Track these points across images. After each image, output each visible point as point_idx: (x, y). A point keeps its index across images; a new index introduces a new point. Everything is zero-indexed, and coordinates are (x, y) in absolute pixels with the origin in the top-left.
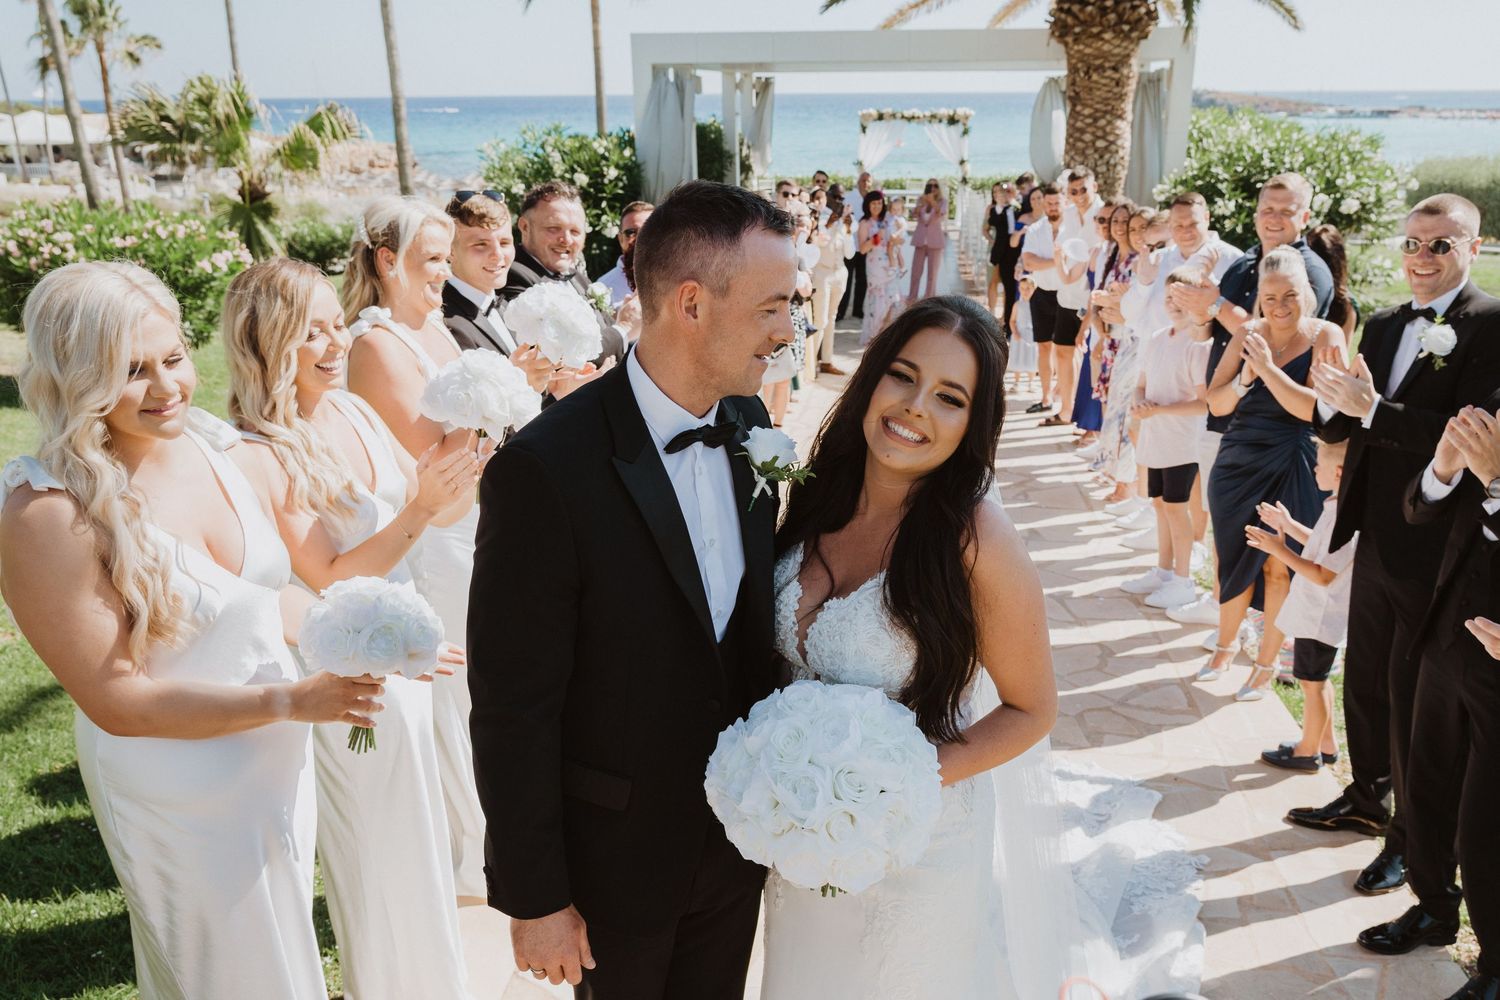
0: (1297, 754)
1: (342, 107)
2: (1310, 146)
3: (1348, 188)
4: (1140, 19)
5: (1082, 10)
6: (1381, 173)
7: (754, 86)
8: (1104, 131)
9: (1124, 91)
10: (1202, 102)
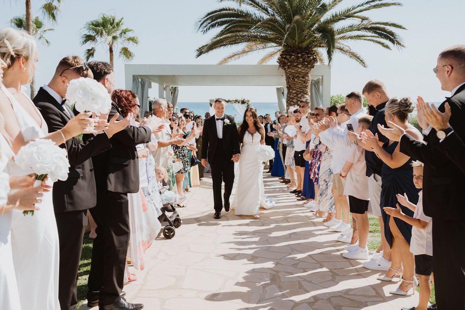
4: (311, 61)
5: (290, 58)
7: (170, 90)
9: (307, 85)
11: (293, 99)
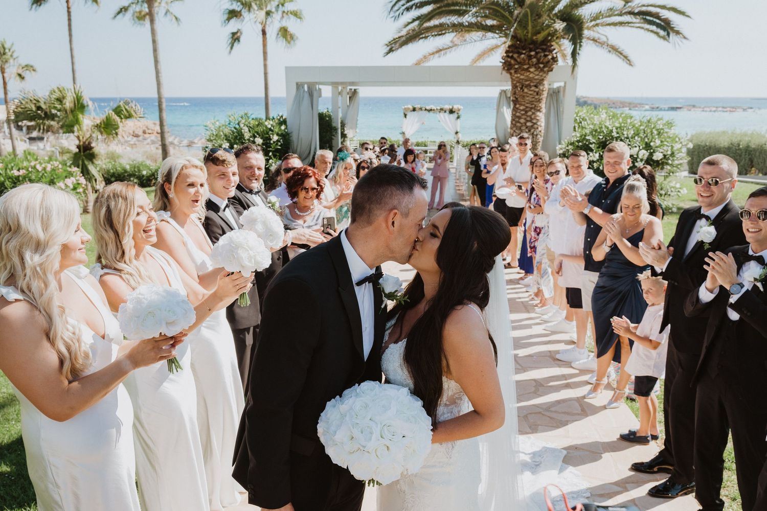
0: (638, 435)
1: (132, 102)
2: (637, 126)
3: (656, 147)
4: (549, 62)
5: (519, 57)
6: (674, 139)
7: (348, 93)
8: (531, 118)
9: (541, 98)
10: (581, 103)
11: (520, 118)
